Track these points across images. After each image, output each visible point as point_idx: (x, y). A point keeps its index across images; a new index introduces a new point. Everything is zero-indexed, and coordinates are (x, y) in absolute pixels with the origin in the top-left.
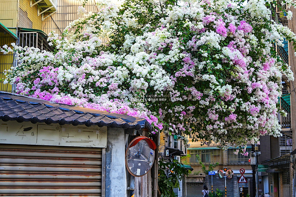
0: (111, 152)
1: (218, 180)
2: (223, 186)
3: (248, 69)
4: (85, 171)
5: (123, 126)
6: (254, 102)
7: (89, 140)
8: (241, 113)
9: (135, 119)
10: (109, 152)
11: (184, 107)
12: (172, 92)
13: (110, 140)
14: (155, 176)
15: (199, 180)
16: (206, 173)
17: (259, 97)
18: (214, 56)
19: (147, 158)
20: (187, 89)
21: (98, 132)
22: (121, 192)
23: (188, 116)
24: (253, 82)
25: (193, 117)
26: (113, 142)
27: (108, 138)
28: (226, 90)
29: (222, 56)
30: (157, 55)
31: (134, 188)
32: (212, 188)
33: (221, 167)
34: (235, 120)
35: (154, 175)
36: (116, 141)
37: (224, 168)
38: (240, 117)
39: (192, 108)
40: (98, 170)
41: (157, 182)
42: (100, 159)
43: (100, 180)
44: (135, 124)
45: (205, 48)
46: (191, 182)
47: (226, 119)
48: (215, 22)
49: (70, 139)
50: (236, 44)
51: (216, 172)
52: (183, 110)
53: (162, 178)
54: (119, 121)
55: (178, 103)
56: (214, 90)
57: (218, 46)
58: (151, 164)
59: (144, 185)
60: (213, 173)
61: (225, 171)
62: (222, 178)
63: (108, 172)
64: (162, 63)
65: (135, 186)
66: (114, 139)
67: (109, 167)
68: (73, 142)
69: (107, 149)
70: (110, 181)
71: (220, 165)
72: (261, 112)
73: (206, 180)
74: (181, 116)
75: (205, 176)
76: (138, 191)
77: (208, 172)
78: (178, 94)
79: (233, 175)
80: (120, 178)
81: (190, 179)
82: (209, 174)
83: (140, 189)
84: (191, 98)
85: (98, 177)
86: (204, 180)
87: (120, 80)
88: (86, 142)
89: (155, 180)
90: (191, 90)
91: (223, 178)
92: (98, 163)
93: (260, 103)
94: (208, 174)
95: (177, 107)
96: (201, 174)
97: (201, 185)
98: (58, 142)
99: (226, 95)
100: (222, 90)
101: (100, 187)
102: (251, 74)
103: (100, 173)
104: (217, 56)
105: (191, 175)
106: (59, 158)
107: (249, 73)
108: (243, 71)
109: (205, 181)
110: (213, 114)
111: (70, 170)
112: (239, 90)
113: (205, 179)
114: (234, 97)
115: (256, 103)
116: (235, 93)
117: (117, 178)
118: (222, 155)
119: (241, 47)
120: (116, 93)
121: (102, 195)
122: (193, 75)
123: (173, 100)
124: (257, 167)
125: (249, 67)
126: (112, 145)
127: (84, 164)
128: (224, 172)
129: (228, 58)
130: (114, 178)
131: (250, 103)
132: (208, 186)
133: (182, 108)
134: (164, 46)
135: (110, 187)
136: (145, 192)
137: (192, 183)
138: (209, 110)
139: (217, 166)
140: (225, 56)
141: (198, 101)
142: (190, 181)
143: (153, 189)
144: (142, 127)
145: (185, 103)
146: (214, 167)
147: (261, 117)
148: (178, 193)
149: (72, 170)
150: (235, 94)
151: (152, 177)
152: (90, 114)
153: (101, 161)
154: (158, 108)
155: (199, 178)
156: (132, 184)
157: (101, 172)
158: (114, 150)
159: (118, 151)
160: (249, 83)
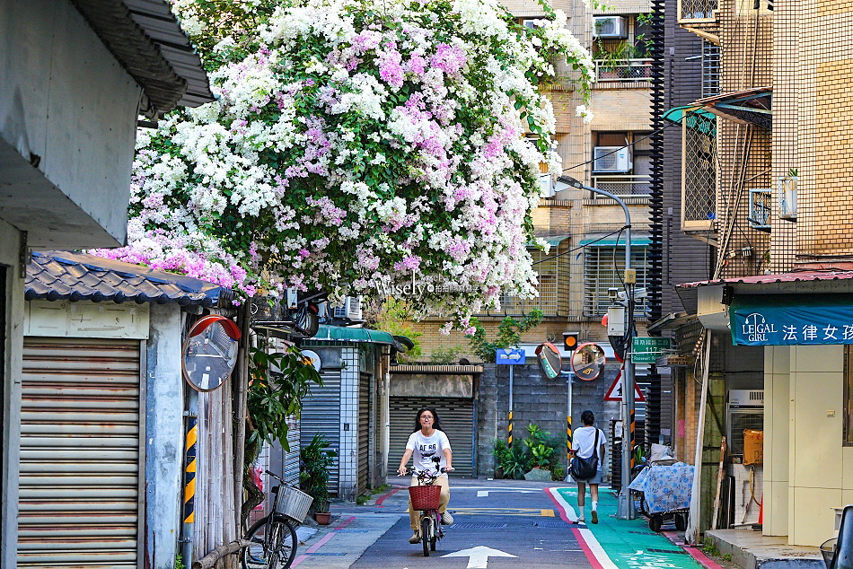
0: (156, 345)
1: (537, 387)
2: (559, 414)
3: (449, 157)
4: (110, 381)
5: (180, 301)
6: (458, 229)
7: (118, 325)
8: (431, 254)
9: (200, 284)
10: (153, 346)
11: (304, 241)
12: (279, 210)
13: (155, 325)
14: (241, 387)
15: (455, 384)
16: (487, 356)
17: (472, 219)
18: (369, 137)
19: (223, 350)
20: (312, 202)
21: (133, 311)
22: (174, 420)
23: (314, 256)
24: (459, 185)
25: (325, 259)
26: (159, 327)
27: (150, 321)
28: (395, 210)
29: (386, 136)
30: (248, 125)
31: (196, 413)
32: (510, 421)
33: (558, 327)
34: (416, 270)
35: (238, 386)
36: (164, 326)
37: (566, 337)
38: (428, 263)
39: (322, 243)
40: (134, 379)
41: (245, 402)
42: (137, 360)
43: (137, 398)
44: (201, 296)
45: (350, 120)
46: (419, 394)
47: (396, 266)
48: (379, 52)
49: (84, 325)
50: (425, 98)
51: (530, 352)
52: (303, 247)
53: (258, 392)
54: (173, 292)
55: (291, 233)
56: (366, 208)
57: (379, 114)
58: (232, 363)
59: (216, 408)
60: (517, 356)
61: (567, 348)
62: (557, 378)
63: (150, 383)
64: (257, 146)
65: (198, 409)
66: (162, 322)
67: (153, 375)
68: (90, 329)
69: (149, 342)
70: (155, 400)
71: (550, 320)
72: (476, 250)
73: (483, 389)
74: (296, 261)
75: (480, 369)
76: (203, 419)
77: (494, 353)
78: (292, 213)
79: (602, 367)
80: (172, 394)
81: (413, 383)
82: (498, 362)
83: (206, 416)
84: (320, 220)
85: (134, 392)
86: (475, 388)
87: (166, 186)
88: (112, 329)
89: (241, 395)
90: (320, 204)
91: (560, 378)
92: (134, 366)
93: (474, 232)
94: (492, 358)
95: (289, 241)
96: (464, 362)
97: (461, 406)
98: (65, 331)
99: (394, 221)
100: (384, 210)
101: (137, 410)
102: (454, 169)
103: (137, 386)
104: (375, 137)
105: (419, 364)
106: (66, 359)
107: (449, 166)
108: (436, 163)
109: (482, 393)
110: (368, 256)
111: (85, 380)
112: (426, 204)
113: (482, 384)
114: (414, 219)
115: (464, 232)
116: (417, 210)
117: (168, 394)
118: (566, 274)
119: (435, 107)
120: (159, 217)
121: (141, 426)
122: (324, 173)
123: (280, 227)
124: (629, 346)
125: (451, 152)
126: (158, 334)
127: (108, 370)
128: (564, 353)
129: (400, 139)
130: (161, 395)
131: (449, 233)
132: (493, 415)
133: (301, 243)
134: (264, 104)
135: (154, 410)
136: (217, 422)
137: (423, 399)
138: (359, 247)
139: (535, 323)
140: (394, 135)
141: (334, 228)
142: (411, 389)
143: (235, 416)
144: (214, 302)
145: (306, 230)
146: (521, 330)
147: (476, 262)
148: (342, 440)
149: (88, 380)
150: (418, 213)
151: (233, 387)
152: (116, 273)
153: (139, 362)
154: (248, 241)
155: (454, 380)
156: (193, 405)
157: (139, 384)
158: (161, 343)
159: (169, 344)
160: (449, 190)
